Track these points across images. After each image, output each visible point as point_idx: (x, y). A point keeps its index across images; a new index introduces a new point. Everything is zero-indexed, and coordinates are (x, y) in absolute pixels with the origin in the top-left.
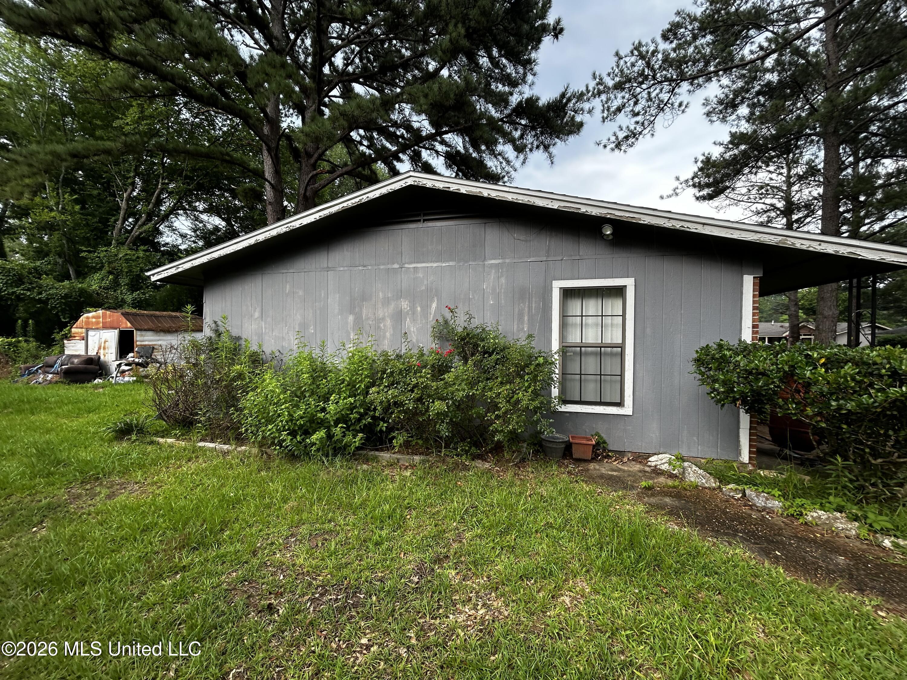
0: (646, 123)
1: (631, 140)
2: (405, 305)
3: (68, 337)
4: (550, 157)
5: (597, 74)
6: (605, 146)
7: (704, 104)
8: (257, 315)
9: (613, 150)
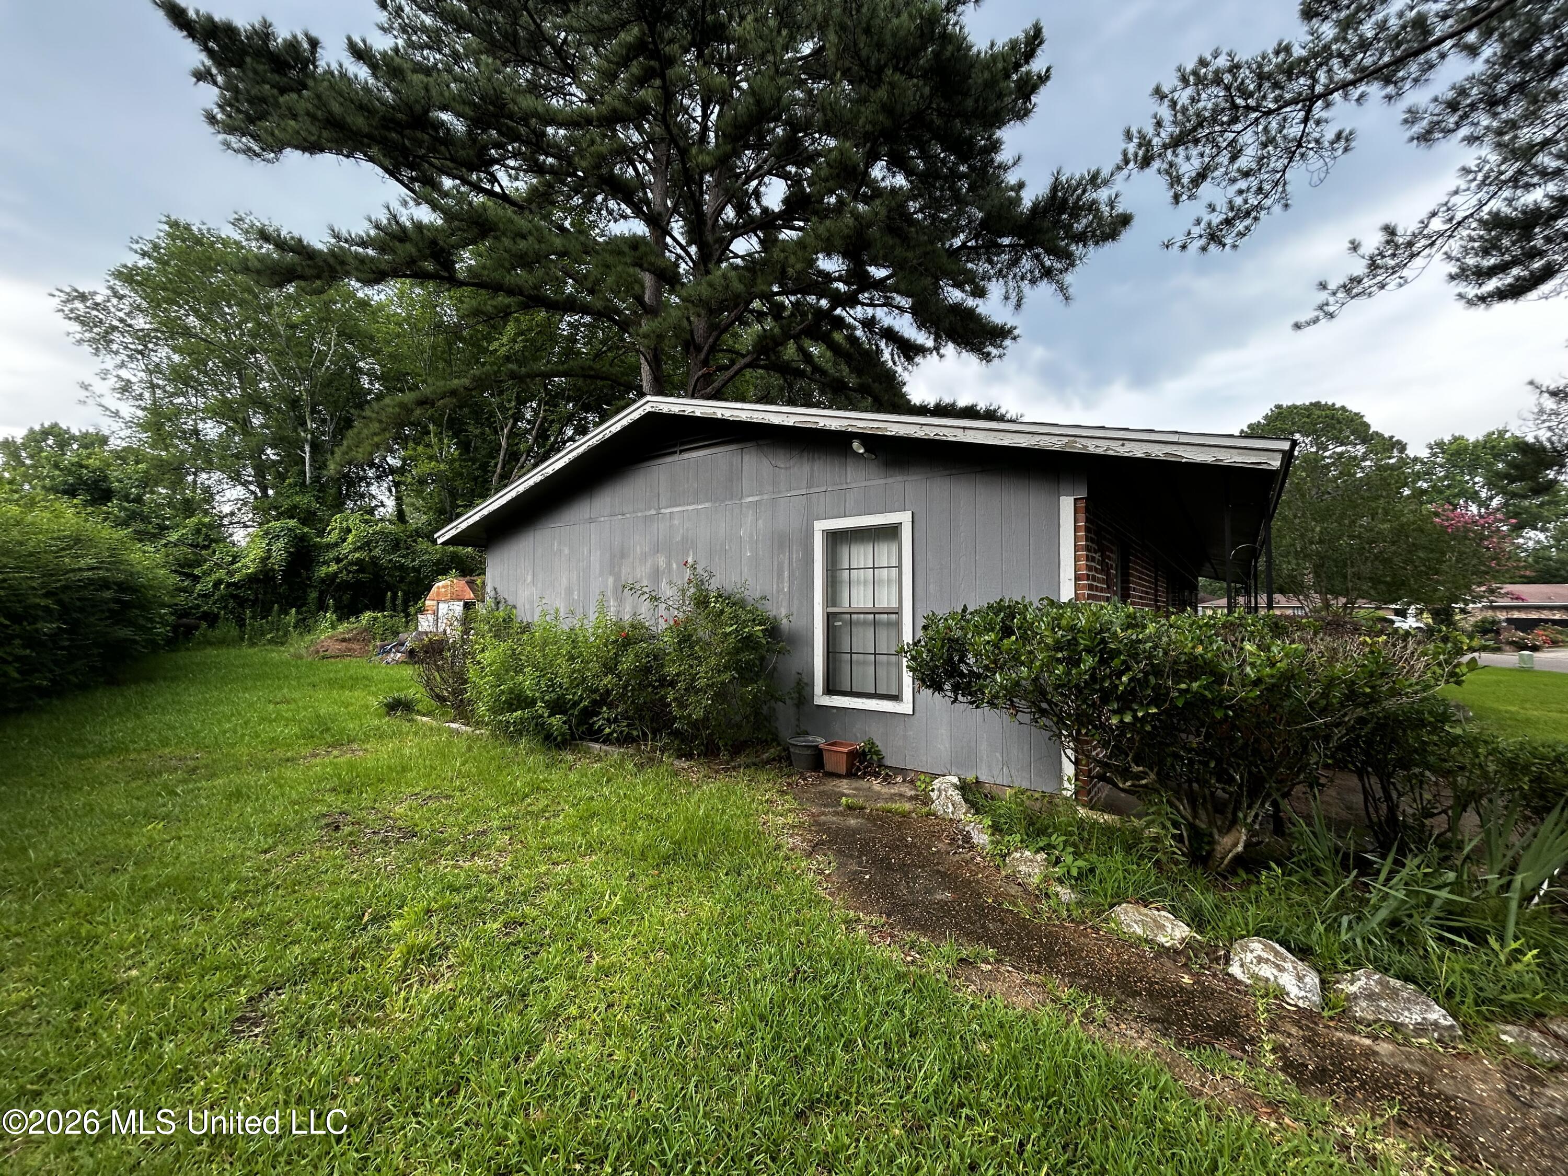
0: (1267, 187)
1: (1240, 226)
2: (662, 561)
3: (421, 611)
4: (1061, 289)
5: (1134, 130)
6: (1184, 247)
7: (1406, 121)
8: (529, 578)
9: (1204, 249)
